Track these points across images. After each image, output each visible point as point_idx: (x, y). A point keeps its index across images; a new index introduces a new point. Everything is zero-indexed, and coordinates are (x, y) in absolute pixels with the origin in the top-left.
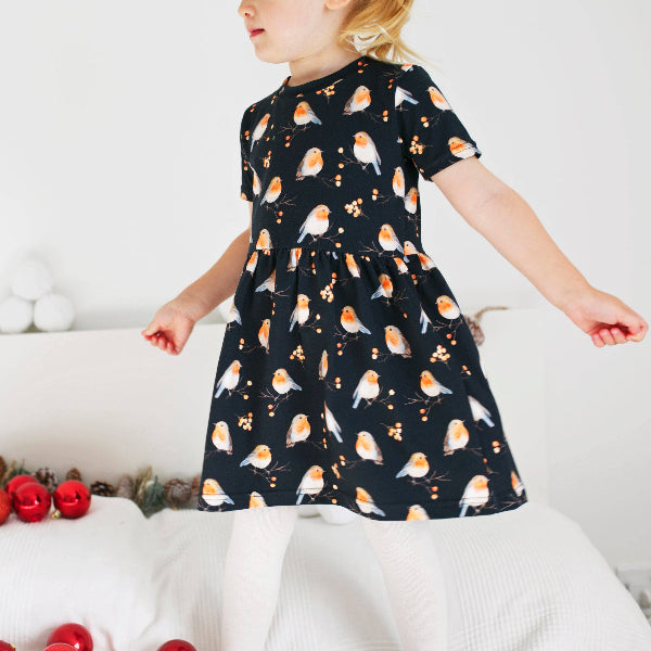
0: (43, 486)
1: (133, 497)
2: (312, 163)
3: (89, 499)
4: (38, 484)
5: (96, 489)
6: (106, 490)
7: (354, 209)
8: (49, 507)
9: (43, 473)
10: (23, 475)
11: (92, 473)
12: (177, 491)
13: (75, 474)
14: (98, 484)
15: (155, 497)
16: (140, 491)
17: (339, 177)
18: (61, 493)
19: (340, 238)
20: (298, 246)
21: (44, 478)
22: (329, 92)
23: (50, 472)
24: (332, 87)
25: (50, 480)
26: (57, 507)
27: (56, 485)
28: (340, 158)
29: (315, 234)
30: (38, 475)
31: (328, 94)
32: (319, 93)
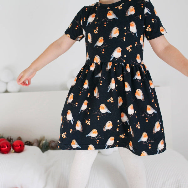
0: (9, 142)
1: (39, 146)
2: (115, 33)
3: (24, 146)
4: (7, 141)
5: (26, 143)
6: (30, 144)
7: (129, 49)
8: (11, 149)
9: (9, 138)
10: (3, 139)
11: (25, 138)
12: (53, 144)
13: (20, 139)
14: (27, 142)
15: (45, 146)
16: (41, 144)
17: (124, 38)
18: (15, 144)
19: (125, 59)
20: (110, 62)
21: (10, 140)
22: (120, 7)
23: (12, 138)
24: (121, 6)
25: (11, 140)
26: (13, 149)
27: (13, 142)
28: (125, 31)
29: (117, 57)
30: (8, 139)
31: (120, 8)
32: (116, 8)
